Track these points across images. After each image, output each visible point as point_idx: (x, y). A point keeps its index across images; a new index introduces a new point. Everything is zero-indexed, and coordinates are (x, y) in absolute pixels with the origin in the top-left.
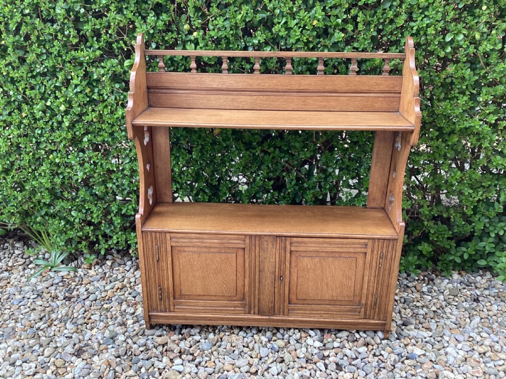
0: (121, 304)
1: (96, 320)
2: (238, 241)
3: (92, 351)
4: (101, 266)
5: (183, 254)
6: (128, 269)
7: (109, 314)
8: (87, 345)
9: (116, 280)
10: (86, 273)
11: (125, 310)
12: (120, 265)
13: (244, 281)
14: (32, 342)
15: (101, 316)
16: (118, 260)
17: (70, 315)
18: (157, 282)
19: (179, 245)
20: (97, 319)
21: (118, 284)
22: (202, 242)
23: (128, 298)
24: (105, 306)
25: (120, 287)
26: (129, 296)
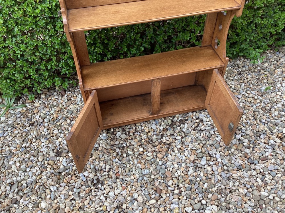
0: (66, 120)
3: (66, 151)
4: (39, 99)
6: (57, 98)
7: (62, 128)
8: (60, 148)
9: (54, 106)
10: (32, 106)
11: (70, 123)
12: (50, 96)
14: (27, 156)
15: (58, 130)
17: (40, 134)
20: (58, 132)
21: (57, 109)
23: (68, 116)
24: (58, 124)
25: (59, 110)
26: (68, 114)
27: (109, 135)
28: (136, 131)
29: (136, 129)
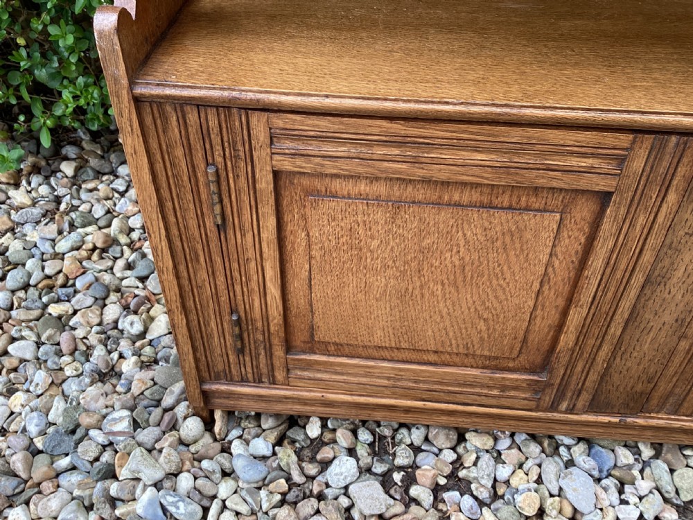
0: (102, 302)
1: (22, 361)
2: (586, 163)
4: (47, 178)
5: (327, 206)
6: (122, 189)
7: (64, 338)
9: (89, 220)
11: (116, 322)
12: (98, 174)
13: (565, 313)
15: (39, 344)
16: (94, 162)
18: (224, 298)
19: (308, 166)
20: (28, 356)
21: (94, 236)
22: (415, 161)
23: (125, 283)
24: (54, 310)
25: (99, 245)
26: (128, 273)
27: (287, 456)
28: (456, 481)
29: (458, 463)
